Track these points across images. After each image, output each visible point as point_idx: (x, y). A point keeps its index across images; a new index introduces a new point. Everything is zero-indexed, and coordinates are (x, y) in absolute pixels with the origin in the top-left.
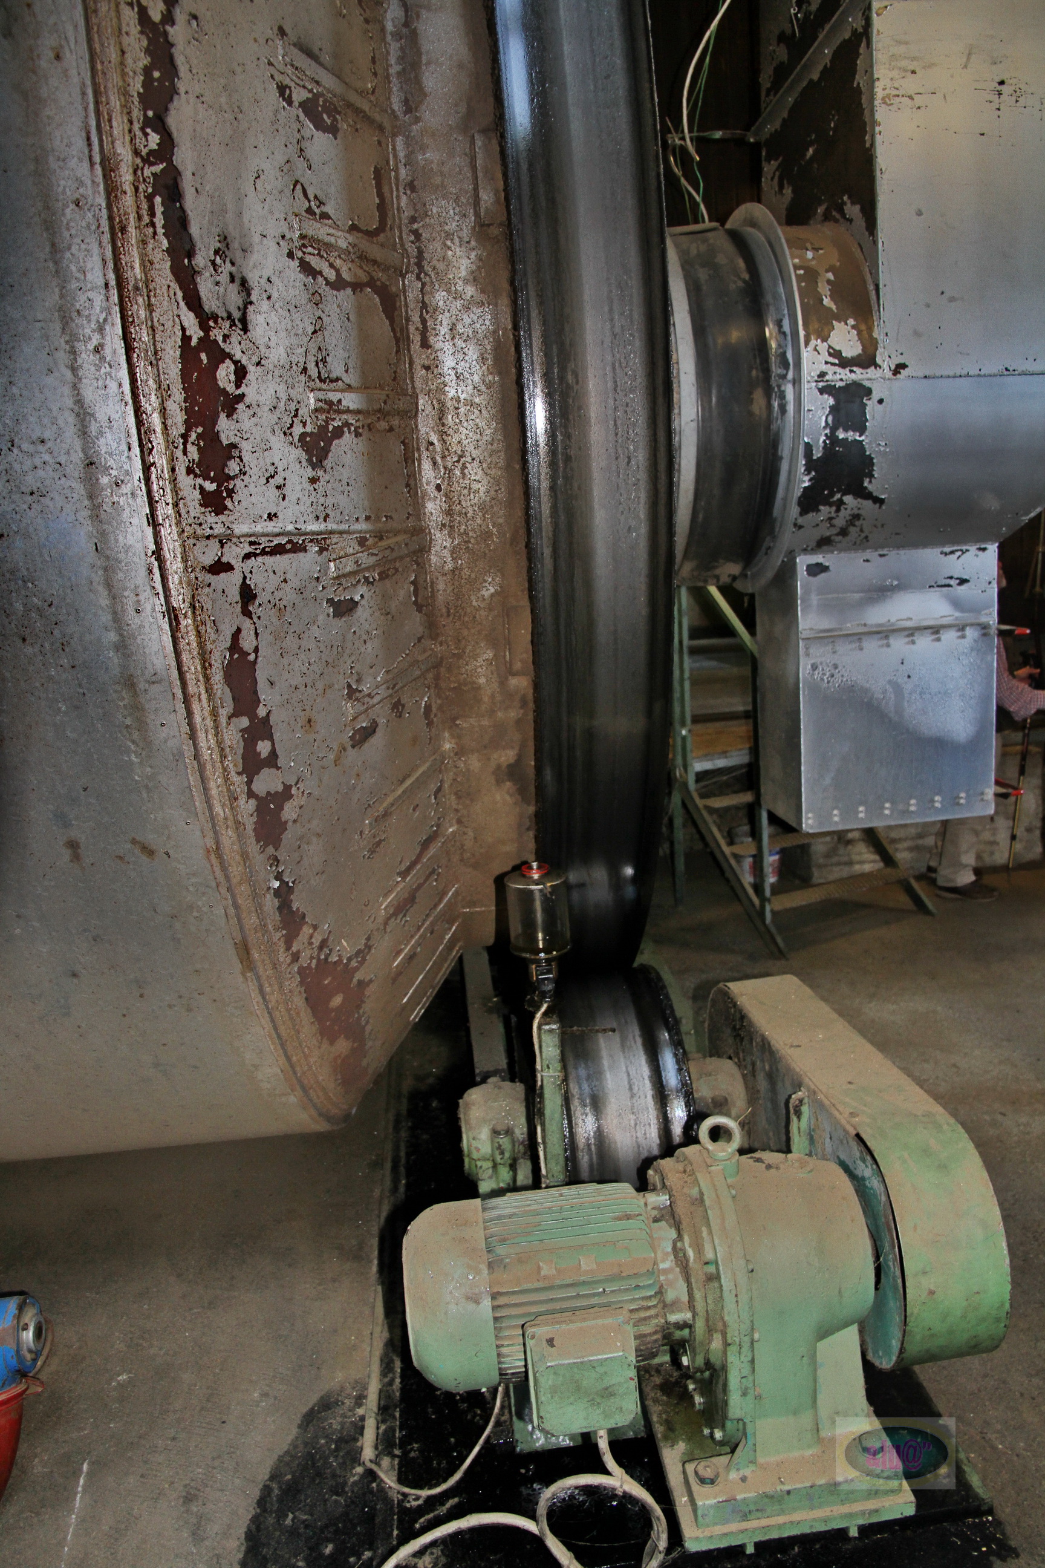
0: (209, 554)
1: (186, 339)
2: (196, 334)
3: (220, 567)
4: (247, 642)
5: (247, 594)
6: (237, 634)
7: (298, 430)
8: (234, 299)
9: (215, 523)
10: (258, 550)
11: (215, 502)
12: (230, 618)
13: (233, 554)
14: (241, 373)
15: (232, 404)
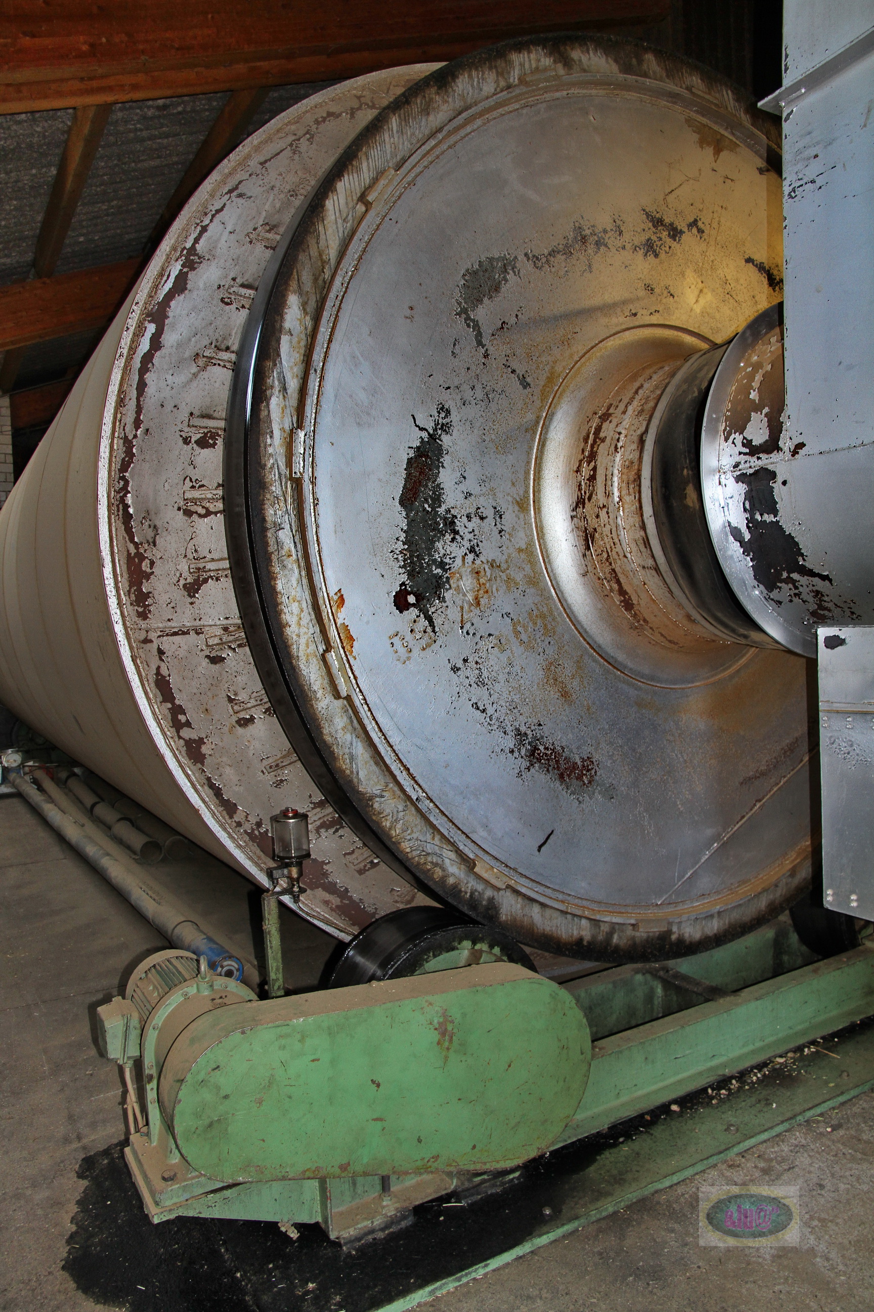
0: (143, 636)
1: (129, 554)
2: (133, 551)
3: (147, 641)
4: (164, 671)
5: (161, 652)
6: (158, 668)
7: (182, 582)
8: (150, 533)
9: (143, 624)
10: (164, 634)
11: (143, 616)
12: (155, 662)
13: (153, 636)
14: (152, 563)
15: (148, 576)
